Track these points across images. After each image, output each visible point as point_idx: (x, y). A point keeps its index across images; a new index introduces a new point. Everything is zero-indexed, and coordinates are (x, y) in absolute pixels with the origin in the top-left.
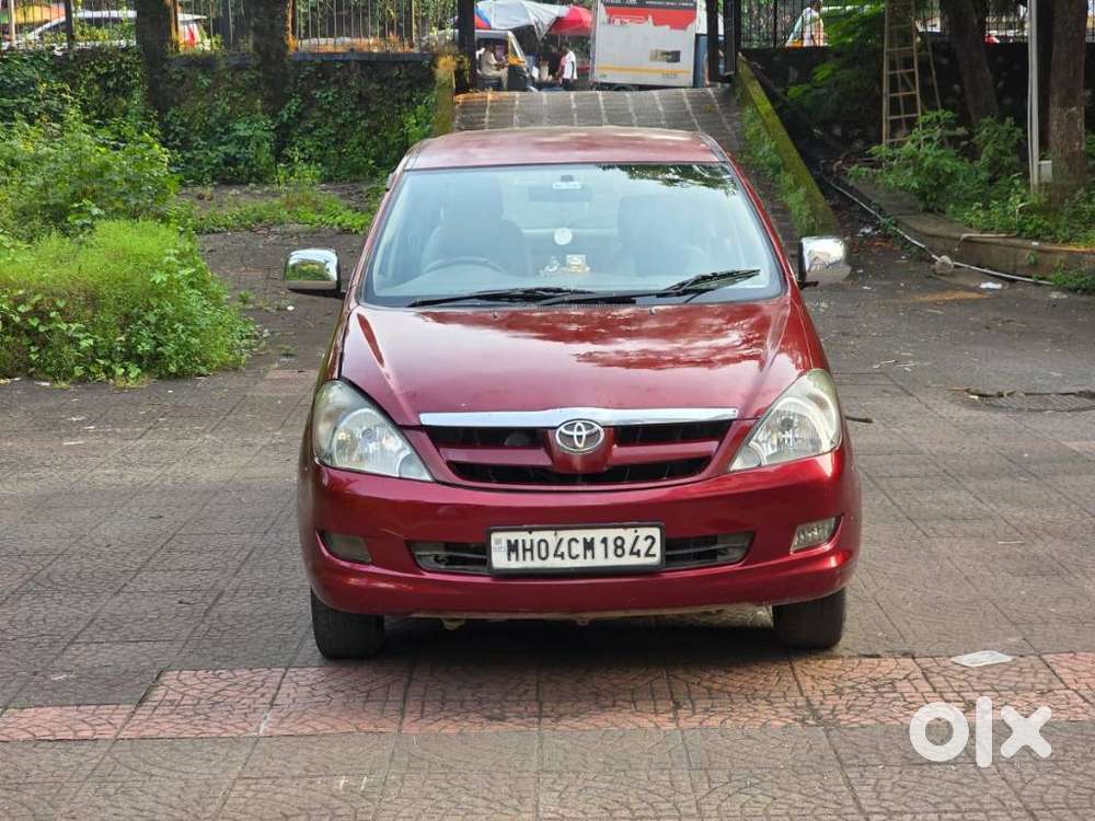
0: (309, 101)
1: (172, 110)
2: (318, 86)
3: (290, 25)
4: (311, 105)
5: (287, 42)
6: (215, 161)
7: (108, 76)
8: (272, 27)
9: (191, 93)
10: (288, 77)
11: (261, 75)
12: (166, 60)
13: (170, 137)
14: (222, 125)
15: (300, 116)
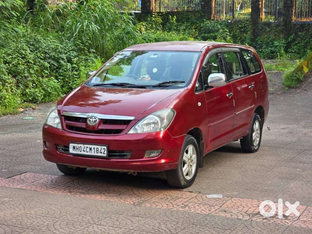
0: (297, 35)
1: (258, 38)
2: (300, 31)
3: (294, 14)
4: (297, 37)
5: (292, 18)
6: (268, 52)
7: (242, 28)
8: (288, 14)
9: (264, 33)
10: (292, 28)
11: (284, 27)
12: (258, 23)
13: (257, 45)
14: (272, 42)
15: (294, 40)
